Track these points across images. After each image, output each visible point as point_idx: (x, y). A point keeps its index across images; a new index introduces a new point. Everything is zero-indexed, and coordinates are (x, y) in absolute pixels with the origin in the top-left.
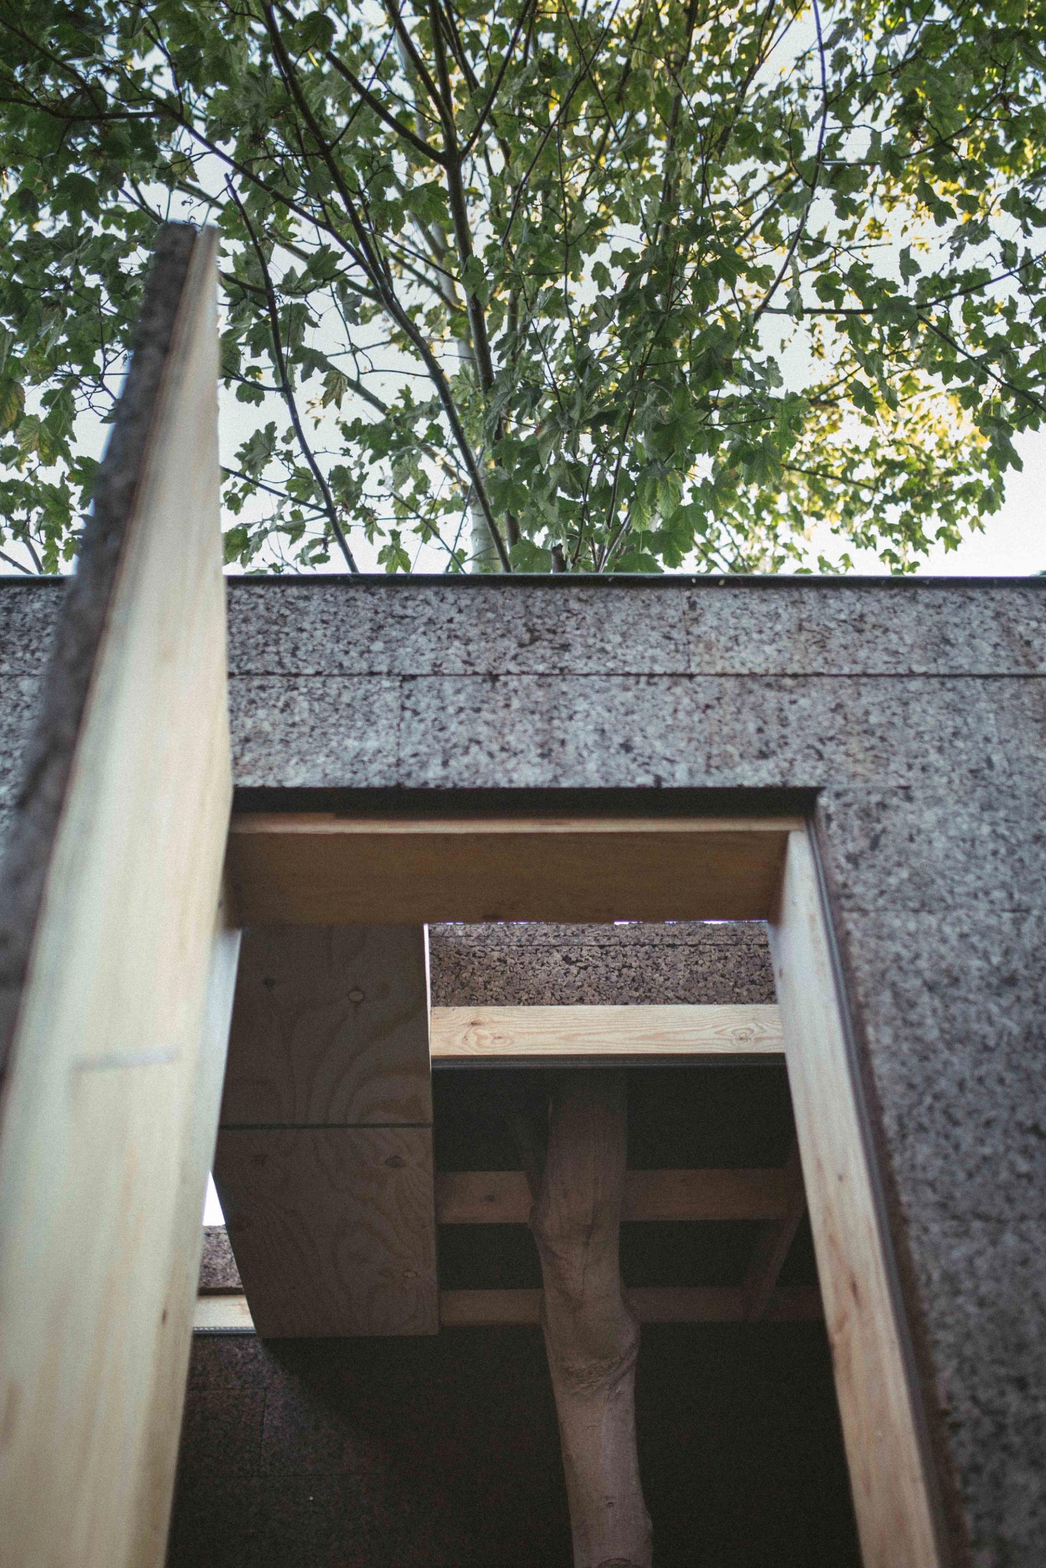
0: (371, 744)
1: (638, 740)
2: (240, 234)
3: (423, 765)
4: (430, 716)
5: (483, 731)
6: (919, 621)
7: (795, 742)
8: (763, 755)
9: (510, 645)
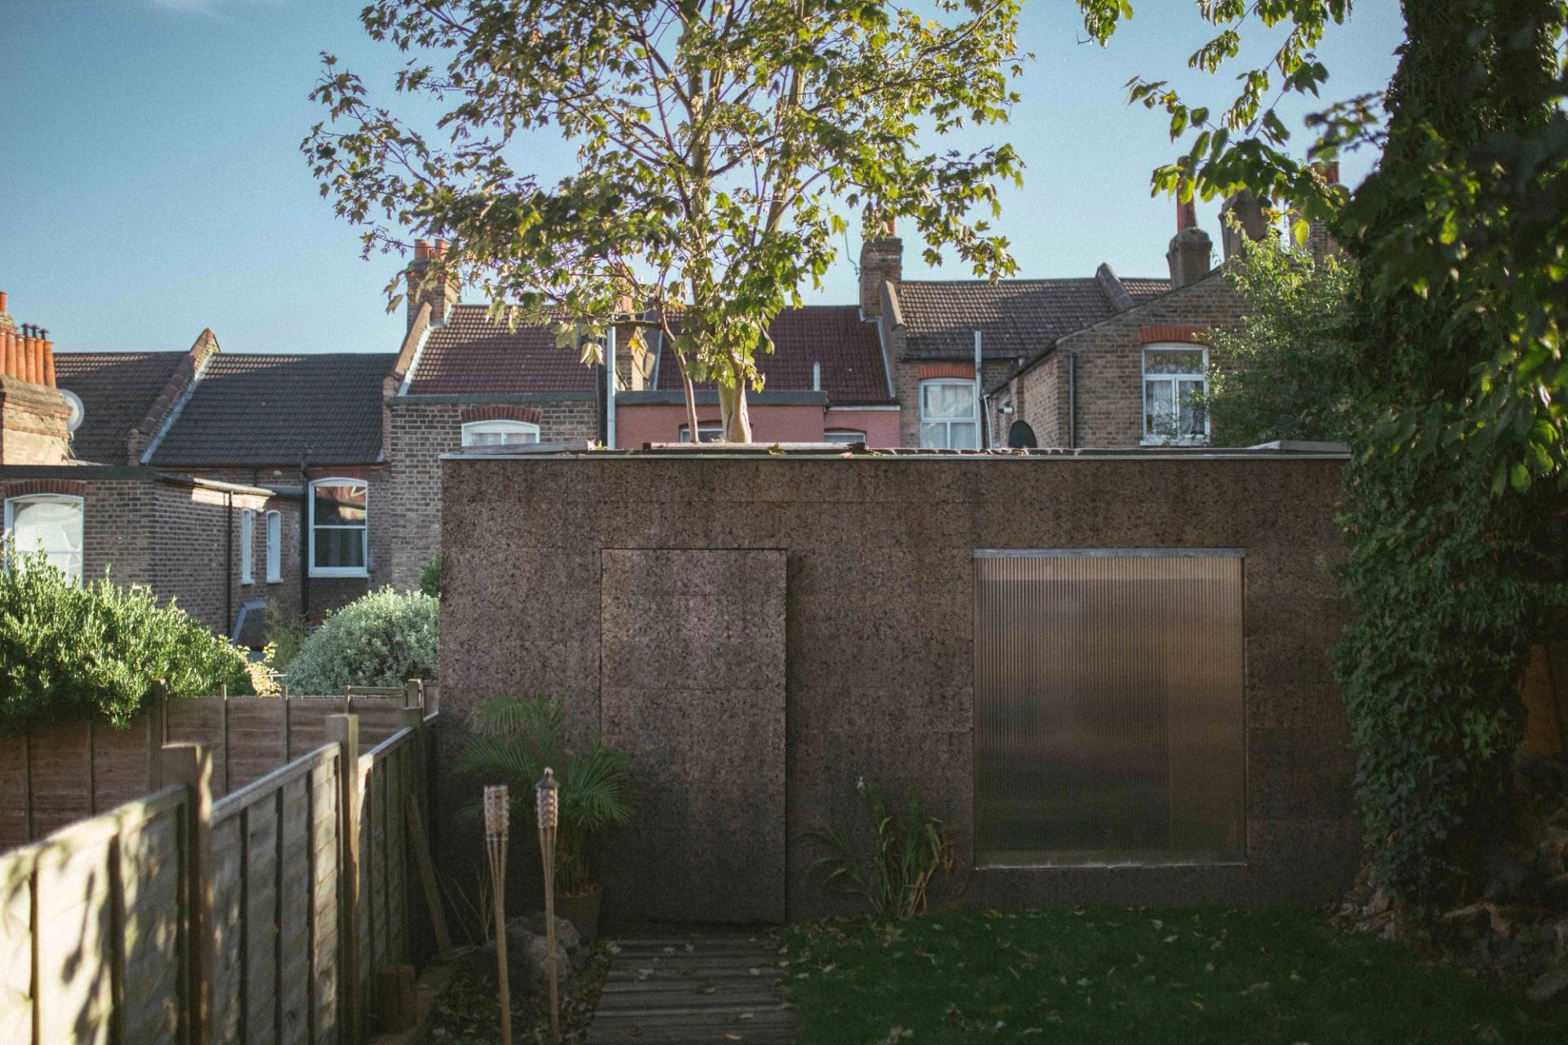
0: (652, 532)
1: (734, 530)
2: (560, 203)
3: (669, 540)
4: (670, 519)
5: (687, 526)
6: (831, 477)
7: (783, 531)
8: (773, 536)
9: (695, 488)
